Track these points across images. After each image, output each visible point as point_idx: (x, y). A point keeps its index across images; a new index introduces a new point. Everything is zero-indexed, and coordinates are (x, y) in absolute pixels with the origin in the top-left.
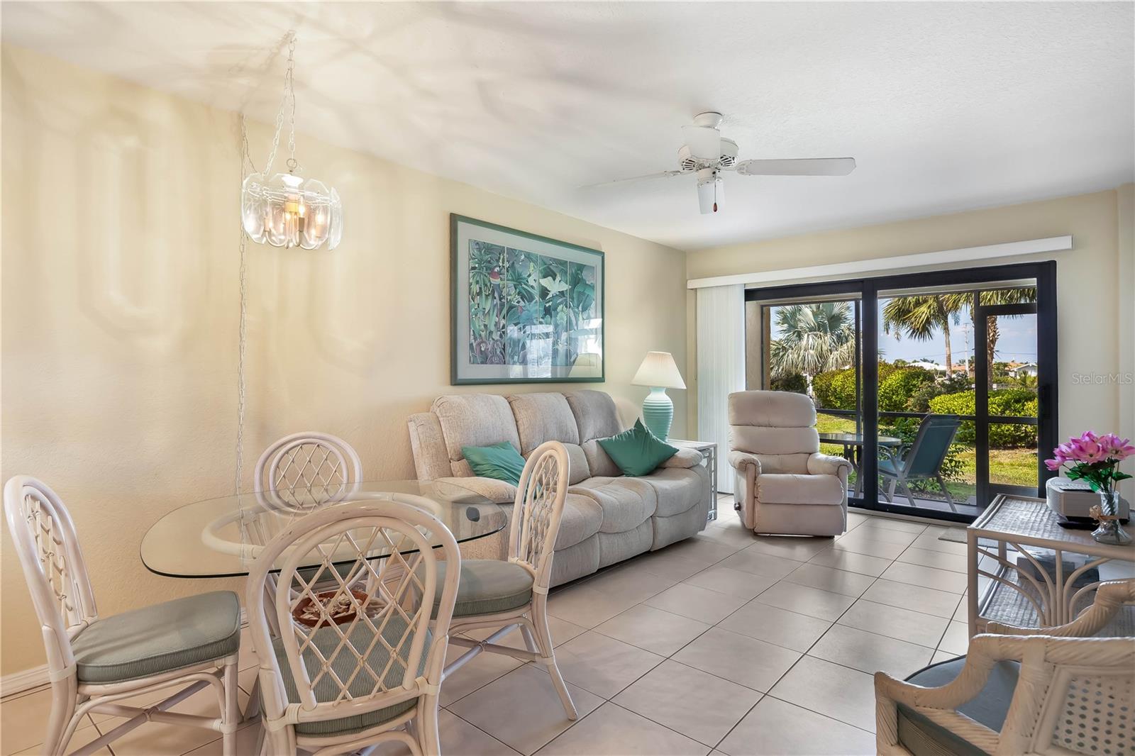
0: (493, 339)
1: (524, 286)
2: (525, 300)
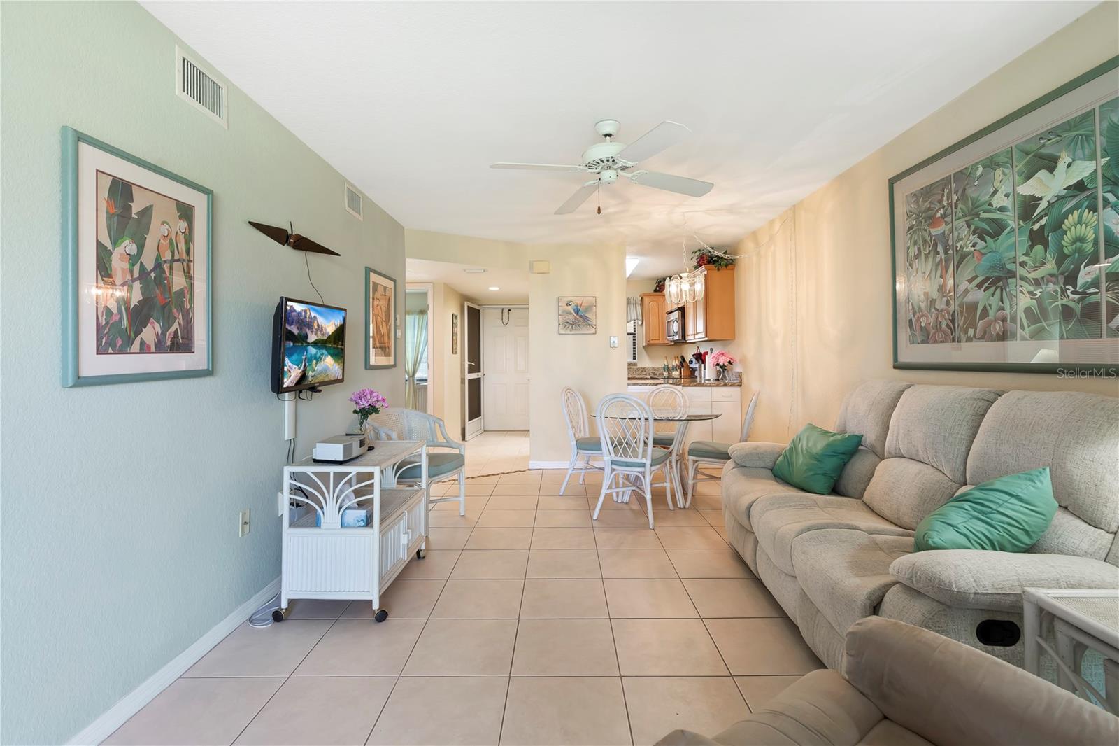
0: (937, 310)
1: (983, 215)
2: (986, 237)
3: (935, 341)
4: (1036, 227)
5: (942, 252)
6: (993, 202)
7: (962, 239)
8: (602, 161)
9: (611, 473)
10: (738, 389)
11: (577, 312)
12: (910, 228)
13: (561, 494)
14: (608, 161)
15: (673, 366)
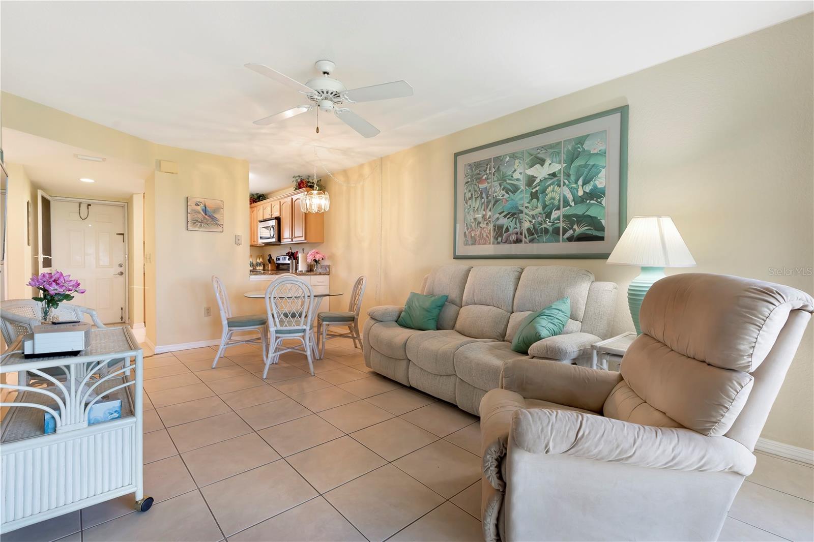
0: (481, 227)
1: (508, 181)
2: (510, 192)
3: (479, 244)
4: (534, 191)
5: (485, 197)
6: (513, 176)
7: (496, 192)
8: (323, 92)
9: (276, 340)
10: (327, 277)
11: (205, 211)
12: (467, 183)
13: (214, 367)
14: (327, 92)
15: (257, 262)
